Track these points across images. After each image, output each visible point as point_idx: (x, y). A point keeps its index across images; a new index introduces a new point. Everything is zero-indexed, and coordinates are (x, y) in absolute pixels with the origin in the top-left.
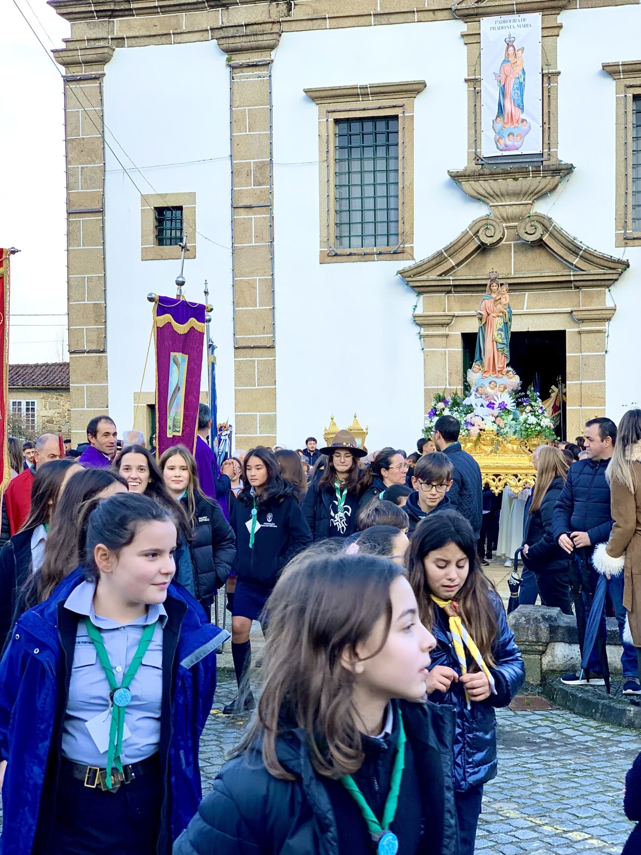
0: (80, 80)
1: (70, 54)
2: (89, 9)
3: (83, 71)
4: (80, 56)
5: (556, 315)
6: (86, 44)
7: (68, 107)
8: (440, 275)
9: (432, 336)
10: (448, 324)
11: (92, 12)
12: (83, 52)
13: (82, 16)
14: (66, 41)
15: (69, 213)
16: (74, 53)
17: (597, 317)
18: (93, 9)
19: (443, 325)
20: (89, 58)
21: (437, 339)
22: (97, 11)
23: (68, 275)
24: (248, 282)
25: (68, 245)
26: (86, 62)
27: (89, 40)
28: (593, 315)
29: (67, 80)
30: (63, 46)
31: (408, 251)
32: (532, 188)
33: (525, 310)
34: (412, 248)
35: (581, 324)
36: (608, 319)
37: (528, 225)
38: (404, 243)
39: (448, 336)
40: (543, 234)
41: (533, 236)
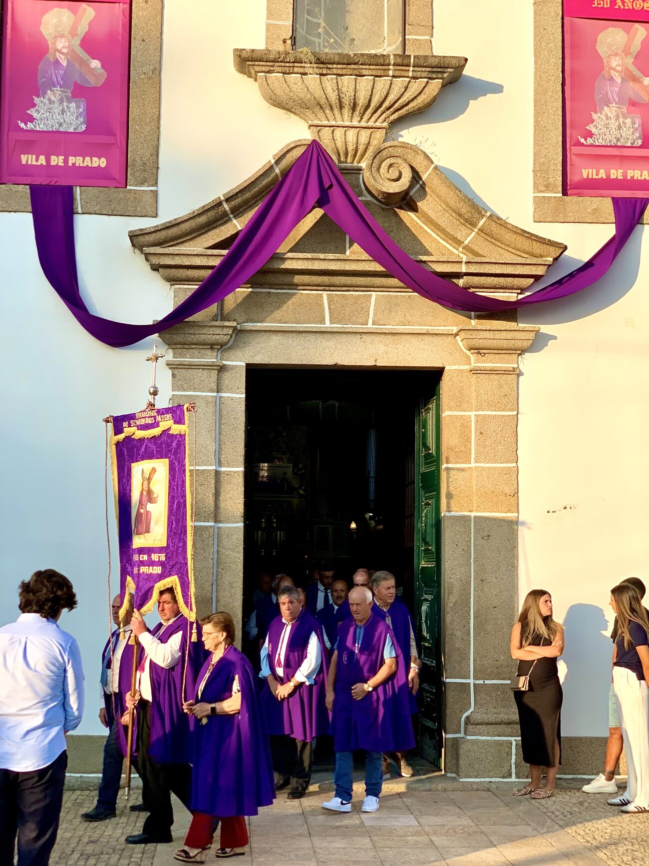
5: (428, 339)
9: (190, 366)
10: (222, 345)
17: (505, 344)
19: (212, 346)
21: (200, 372)
28: (499, 340)
31: (148, 198)
32: (392, 98)
33: (370, 325)
34: (155, 194)
35: (473, 358)
36: (523, 351)
37: (385, 165)
38: (142, 184)
39: (222, 369)
40: (411, 187)
41: (394, 184)
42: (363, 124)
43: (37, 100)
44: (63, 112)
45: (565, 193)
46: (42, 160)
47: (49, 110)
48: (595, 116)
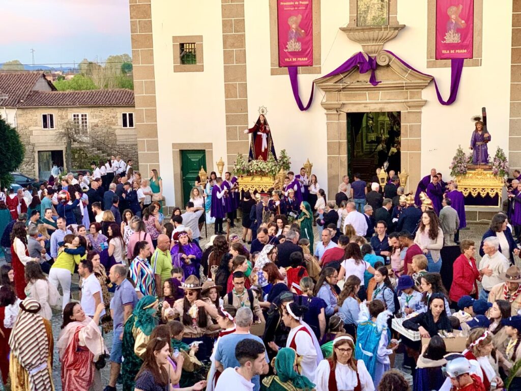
5: (395, 104)
8: (336, 83)
9: (331, 114)
10: (339, 108)
17: (417, 105)
19: (336, 109)
21: (333, 116)
24: (232, 85)
28: (415, 104)
31: (318, 69)
32: (384, 37)
33: (380, 101)
34: (320, 67)
35: (409, 109)
36: (422, 106)
37: (381, 57)
38: (316, 65)
39: (339, 115)
40: (389, 62)
41: (384, 63)
42: (376, 44)
43: (288, 43)
44: (295, 46)
45: (436, 59)
46: (291, 60)
47: (291, 45)
48: (446, 34)
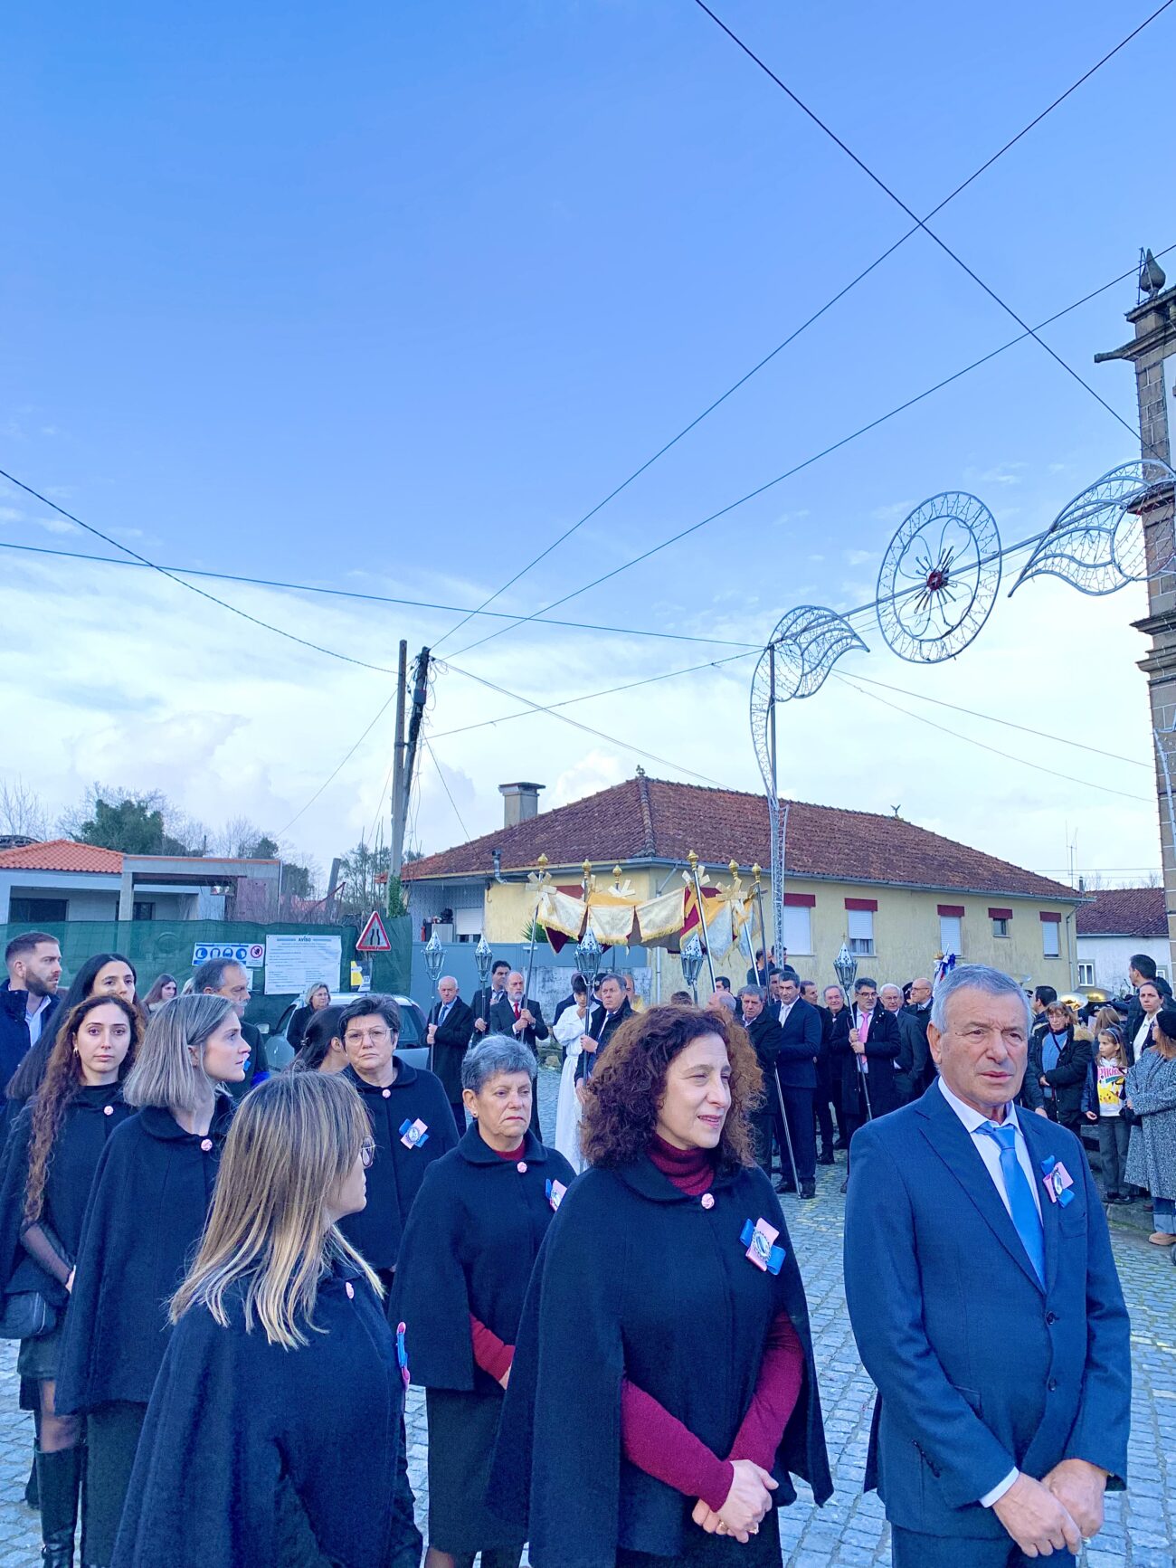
0: (1160, 682)
1: (1150, 662)
2: (1162, 624)
3: (1163, 675)
4: (1158, 663)
6: (1164, 652)
7: (1154, 705)
11: (1167, 625)
12: (1160, 660)
13: (1159, 629)
14: (1149, 652)
15: (1159, 794)
16: (1154, 661)
18: (1166, 623)
20: (1166, 663)
22: (1170, 624)
23: (1162, 845)
25: (1161, 821)
26: (1165, 667)
27: (1166, 648)
29: (1151, 684)
30: (1147, 656)
